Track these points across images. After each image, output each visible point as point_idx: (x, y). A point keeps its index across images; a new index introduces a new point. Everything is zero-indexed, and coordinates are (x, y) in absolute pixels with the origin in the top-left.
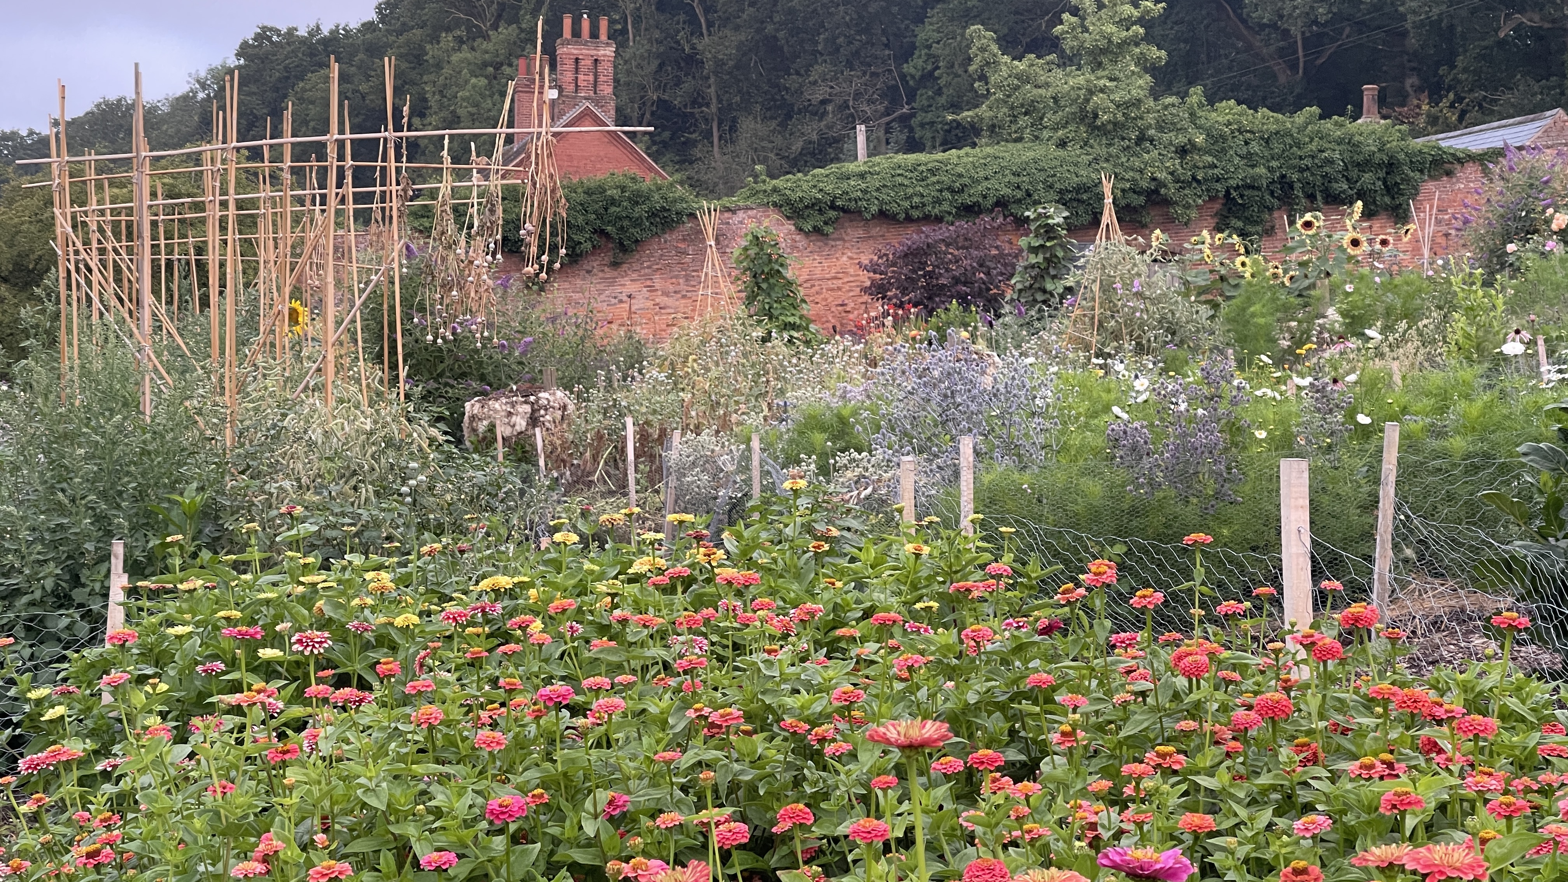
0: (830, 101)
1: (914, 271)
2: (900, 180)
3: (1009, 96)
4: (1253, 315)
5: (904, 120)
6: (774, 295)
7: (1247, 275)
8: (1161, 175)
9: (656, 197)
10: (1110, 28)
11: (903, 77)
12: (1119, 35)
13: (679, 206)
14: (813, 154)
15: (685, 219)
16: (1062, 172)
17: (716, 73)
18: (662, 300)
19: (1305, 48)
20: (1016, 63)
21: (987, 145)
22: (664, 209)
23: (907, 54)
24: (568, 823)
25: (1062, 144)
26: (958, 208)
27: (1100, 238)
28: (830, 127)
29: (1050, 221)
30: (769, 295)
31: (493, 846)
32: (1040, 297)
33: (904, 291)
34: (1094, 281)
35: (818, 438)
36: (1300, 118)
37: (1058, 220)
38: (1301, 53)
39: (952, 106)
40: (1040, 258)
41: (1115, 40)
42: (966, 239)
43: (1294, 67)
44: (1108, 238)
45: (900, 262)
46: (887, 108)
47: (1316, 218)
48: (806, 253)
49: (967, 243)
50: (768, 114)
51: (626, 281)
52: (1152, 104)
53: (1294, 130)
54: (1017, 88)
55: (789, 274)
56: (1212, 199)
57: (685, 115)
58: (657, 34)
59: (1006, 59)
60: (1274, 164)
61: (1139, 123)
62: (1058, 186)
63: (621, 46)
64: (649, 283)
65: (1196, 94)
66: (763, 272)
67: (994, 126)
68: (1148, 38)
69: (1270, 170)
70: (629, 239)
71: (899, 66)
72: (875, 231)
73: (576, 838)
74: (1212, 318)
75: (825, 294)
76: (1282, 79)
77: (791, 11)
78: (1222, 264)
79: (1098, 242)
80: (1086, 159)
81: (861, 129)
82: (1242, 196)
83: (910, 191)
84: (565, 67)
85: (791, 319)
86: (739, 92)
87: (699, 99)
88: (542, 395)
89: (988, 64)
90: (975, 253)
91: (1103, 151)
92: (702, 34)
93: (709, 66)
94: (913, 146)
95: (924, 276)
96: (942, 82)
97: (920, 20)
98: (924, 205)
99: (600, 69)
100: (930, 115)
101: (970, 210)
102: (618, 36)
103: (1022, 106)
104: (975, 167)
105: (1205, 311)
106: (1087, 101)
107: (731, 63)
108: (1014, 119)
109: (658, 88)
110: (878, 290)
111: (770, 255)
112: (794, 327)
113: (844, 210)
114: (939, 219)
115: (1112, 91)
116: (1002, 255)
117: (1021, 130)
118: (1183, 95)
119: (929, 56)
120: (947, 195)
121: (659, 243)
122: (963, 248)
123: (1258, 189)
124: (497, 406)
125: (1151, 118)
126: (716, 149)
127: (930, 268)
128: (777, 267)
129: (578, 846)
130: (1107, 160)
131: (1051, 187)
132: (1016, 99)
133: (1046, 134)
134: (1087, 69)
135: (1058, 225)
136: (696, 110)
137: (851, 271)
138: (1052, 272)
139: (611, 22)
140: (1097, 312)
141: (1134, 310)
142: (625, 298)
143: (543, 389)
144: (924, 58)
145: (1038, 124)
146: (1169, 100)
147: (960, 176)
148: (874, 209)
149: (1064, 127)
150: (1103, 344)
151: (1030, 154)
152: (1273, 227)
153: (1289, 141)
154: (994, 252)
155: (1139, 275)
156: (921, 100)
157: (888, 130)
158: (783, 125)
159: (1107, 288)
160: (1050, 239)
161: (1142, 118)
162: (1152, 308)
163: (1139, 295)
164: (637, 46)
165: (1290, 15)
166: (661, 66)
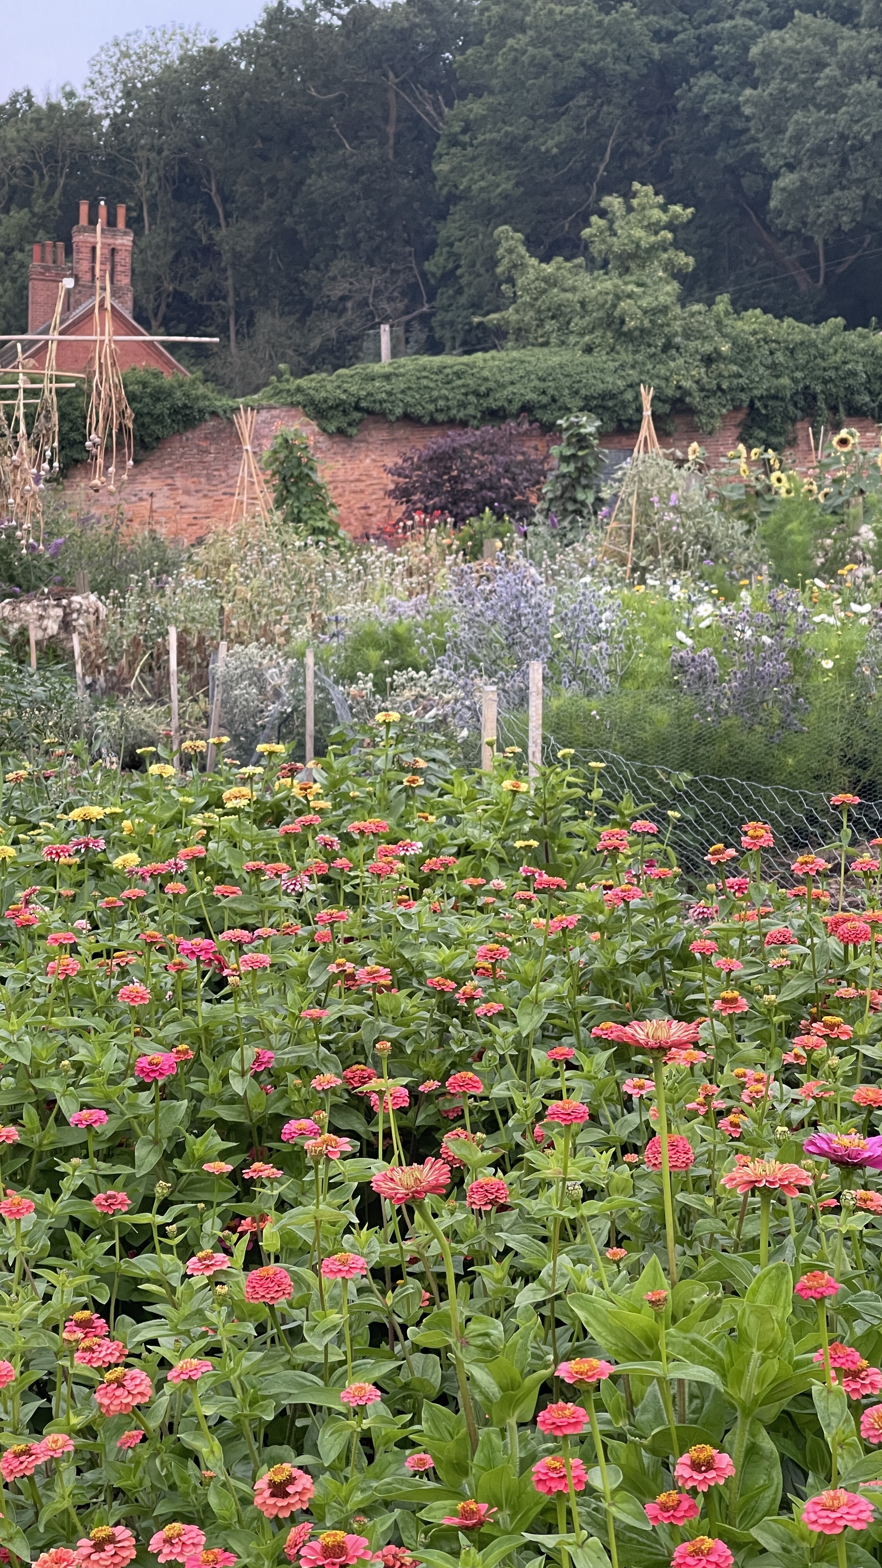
0: (350, 298)
1: (440, 476)
2: (425, 382)
3: (536, 299)
4: (791, 532)
5: (425, 319)
6: (303, 500)
7: (783, 491)
8: (687, 384)
9: (178, 394)
10: (638, 233)
11: (424, 275)
12: (647, 239)
13: (201, 404)
14: (331, 352)
15: (207, 416)
16: (588, 378)
17: (233, 265)
18: (184, 499)
19: (826, 260)
20: (543, 265)
21: (513, 349)
22: (185, 406)
23: (427, 252)
24: (211, 1079)
25: (588, 350)
26: (483, 412)
27: (638, 452)
28: (349, 324)
29: (583, 431)
30: (298, 499)
31: (139, 1102)
32: (571, 507)
33: (429, 495)
34: (631, 494)
35: (374, 655)
36: (825, 328)
37: (590, 429)
38: (822, 264)
39: (473, 305)
40: (571, 468)
41: (643, 244)
42: (492, 445)
43: (815, 275)
44: (646, 452)
45: (426, 467)
46: (407, 306)
47: (852, 435)
48: (329, 454)
49: (493, 448)
50: (286, 309)
51: (147, 478)
52: (679, 311)
53: (819, 342)
54: (544, 291)
55: (318, 477)
56: (737, 409)
57: (201, 307)
58: (173, 224)
59: (534, 261)
60: (799, 375)
61: (666, 330)
62: (583, 392)
63: (138, 234)
64: (170, 481)
65: (723, 303)
66: (292, 476)
67: (520, 329)
68: (676, 245)
69: (795, 381)
70: (150, 436)
71: (419, 264)
72: (400, 433)
73: (220, 1095)
74: (748, 533)
75: (350, 497)
76: (803, 287)
77: (312, 204)
78: (757, 479)
79: (635, 454)
80: (612, 365)
81: (385, 329)
82: (766, 407)
83: (435, 394)
84: (81, 256)
85: (320, 524)
86: (258, 285)
87: (215, 292)
88: (75, 598)
89: (515, 266)
90: (501, 458)
91: (629, 358)
92: (219, 225)
93: (226, 257)
94: (434, 347)
95: (449, 480)
96: (463, 281)
97: (442, 216)
98: (449, 408)
99: (117, 258)
100: (450, 315)
101: (495, 415)
102: (134, 223)
103: (549, 309)
104: (501, 371)
105: (740, 526)
106: (614, 306)
107: (249, 256)
108: (541, 323)
109: (173, 280)
110: (402, 494)
111: (300, 458)
112: (322, 531)
113: (369, 412)
114: (464, 424)
115: (640, 297)
116: (527, 462)
117: (547, 334)
118: (710, 303)
119: (451, 254)
120: (472, 398)
121: (181, 441)
122: (489, 453)
123: (783, 399)
124: (28, 608)
125: (677, 326)
126: (233, 344)
127: (455, 473)
128: (306, 471)
129: (223, 1103)
130: (633, 367)
131: (577, 393)
132: (543, 302)
133: (572, 339)
134: (615, 273)
135: (590, 434)
136: (213, 303)
137: (375, 473)
138: (584, 481)
139: (129, 209)
140: (634, 525)
141: (670, 524)
142: (145, 496)
143: (75, 592)
144: (445, 256)
145: (565, 328)
146: (696, 307)
147: (486, 379)
148: (399, 411)
149: (591, 332)
150: (639, 558)
151: (556, 360)
152: (795, 439)
153: (813, 351)
154: (520, 458)
155: (676, 489)
156: (442, 299)
157: (408, 330)
158: (302, 320)
159: (645, 501)
160: (582, 448)
161: (668, 325)
162: (689, 523)
163: (676, 509)
164: (153, 235)
165: (814, 223)
166: (177, 256)
